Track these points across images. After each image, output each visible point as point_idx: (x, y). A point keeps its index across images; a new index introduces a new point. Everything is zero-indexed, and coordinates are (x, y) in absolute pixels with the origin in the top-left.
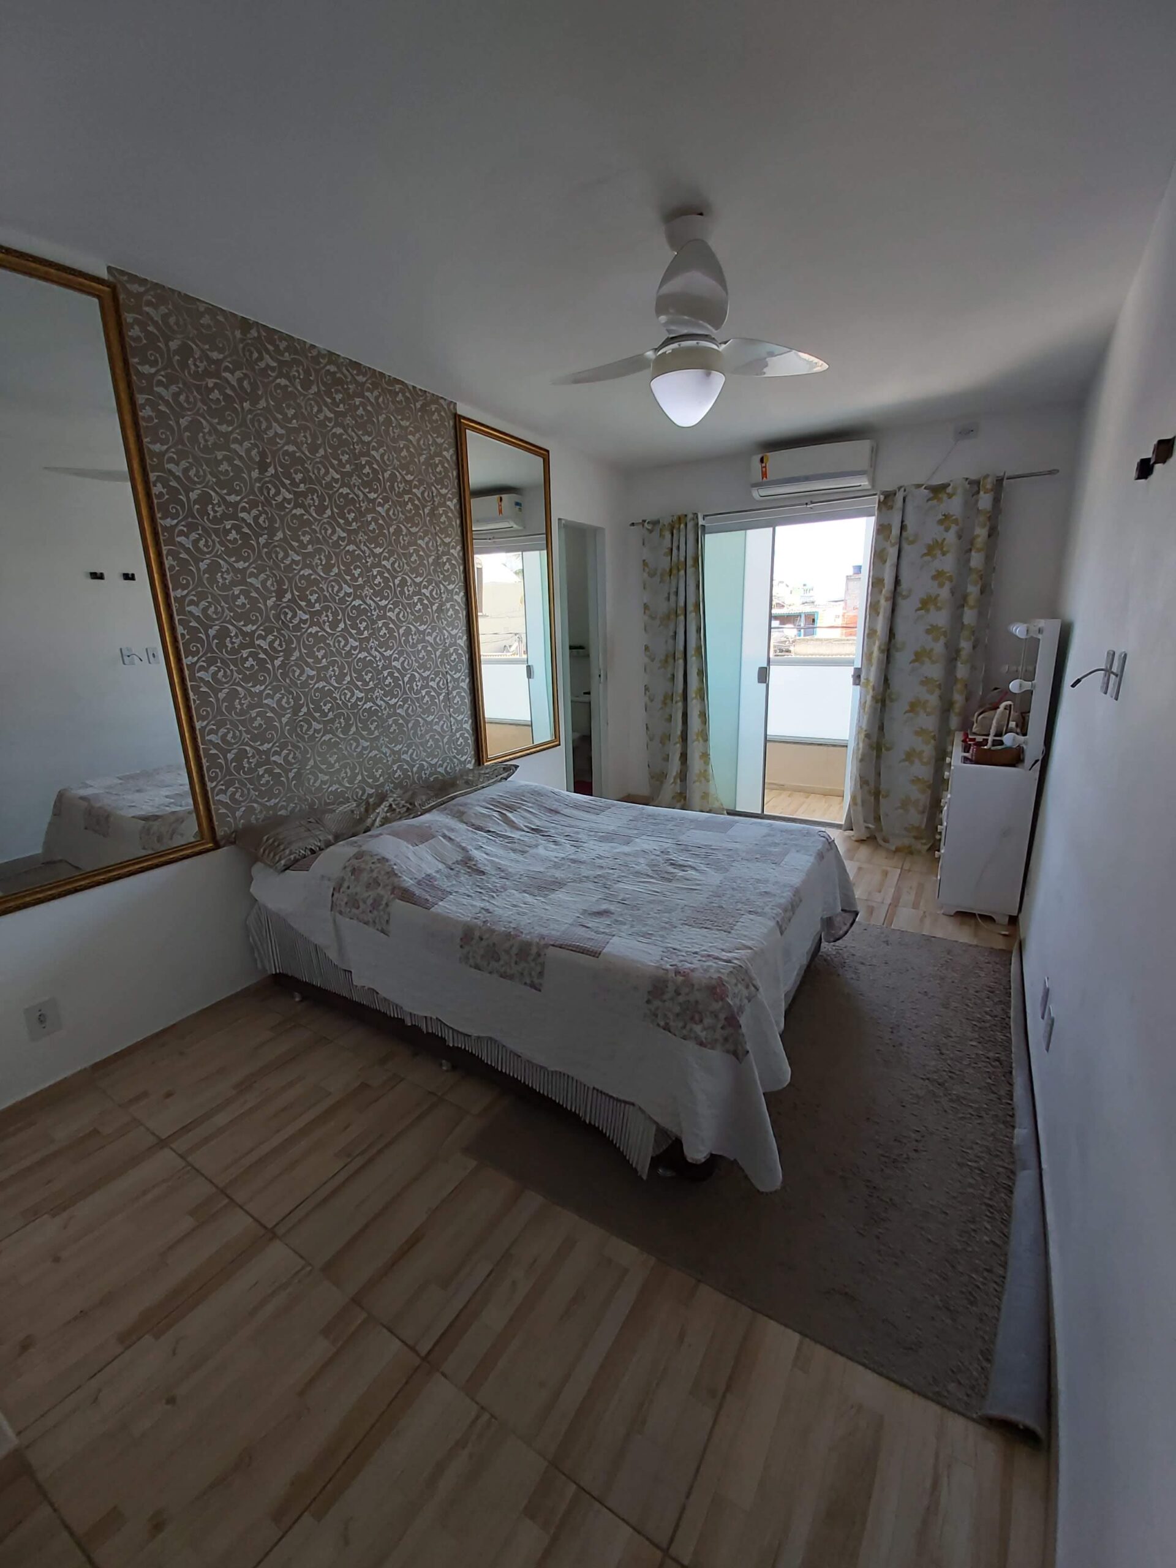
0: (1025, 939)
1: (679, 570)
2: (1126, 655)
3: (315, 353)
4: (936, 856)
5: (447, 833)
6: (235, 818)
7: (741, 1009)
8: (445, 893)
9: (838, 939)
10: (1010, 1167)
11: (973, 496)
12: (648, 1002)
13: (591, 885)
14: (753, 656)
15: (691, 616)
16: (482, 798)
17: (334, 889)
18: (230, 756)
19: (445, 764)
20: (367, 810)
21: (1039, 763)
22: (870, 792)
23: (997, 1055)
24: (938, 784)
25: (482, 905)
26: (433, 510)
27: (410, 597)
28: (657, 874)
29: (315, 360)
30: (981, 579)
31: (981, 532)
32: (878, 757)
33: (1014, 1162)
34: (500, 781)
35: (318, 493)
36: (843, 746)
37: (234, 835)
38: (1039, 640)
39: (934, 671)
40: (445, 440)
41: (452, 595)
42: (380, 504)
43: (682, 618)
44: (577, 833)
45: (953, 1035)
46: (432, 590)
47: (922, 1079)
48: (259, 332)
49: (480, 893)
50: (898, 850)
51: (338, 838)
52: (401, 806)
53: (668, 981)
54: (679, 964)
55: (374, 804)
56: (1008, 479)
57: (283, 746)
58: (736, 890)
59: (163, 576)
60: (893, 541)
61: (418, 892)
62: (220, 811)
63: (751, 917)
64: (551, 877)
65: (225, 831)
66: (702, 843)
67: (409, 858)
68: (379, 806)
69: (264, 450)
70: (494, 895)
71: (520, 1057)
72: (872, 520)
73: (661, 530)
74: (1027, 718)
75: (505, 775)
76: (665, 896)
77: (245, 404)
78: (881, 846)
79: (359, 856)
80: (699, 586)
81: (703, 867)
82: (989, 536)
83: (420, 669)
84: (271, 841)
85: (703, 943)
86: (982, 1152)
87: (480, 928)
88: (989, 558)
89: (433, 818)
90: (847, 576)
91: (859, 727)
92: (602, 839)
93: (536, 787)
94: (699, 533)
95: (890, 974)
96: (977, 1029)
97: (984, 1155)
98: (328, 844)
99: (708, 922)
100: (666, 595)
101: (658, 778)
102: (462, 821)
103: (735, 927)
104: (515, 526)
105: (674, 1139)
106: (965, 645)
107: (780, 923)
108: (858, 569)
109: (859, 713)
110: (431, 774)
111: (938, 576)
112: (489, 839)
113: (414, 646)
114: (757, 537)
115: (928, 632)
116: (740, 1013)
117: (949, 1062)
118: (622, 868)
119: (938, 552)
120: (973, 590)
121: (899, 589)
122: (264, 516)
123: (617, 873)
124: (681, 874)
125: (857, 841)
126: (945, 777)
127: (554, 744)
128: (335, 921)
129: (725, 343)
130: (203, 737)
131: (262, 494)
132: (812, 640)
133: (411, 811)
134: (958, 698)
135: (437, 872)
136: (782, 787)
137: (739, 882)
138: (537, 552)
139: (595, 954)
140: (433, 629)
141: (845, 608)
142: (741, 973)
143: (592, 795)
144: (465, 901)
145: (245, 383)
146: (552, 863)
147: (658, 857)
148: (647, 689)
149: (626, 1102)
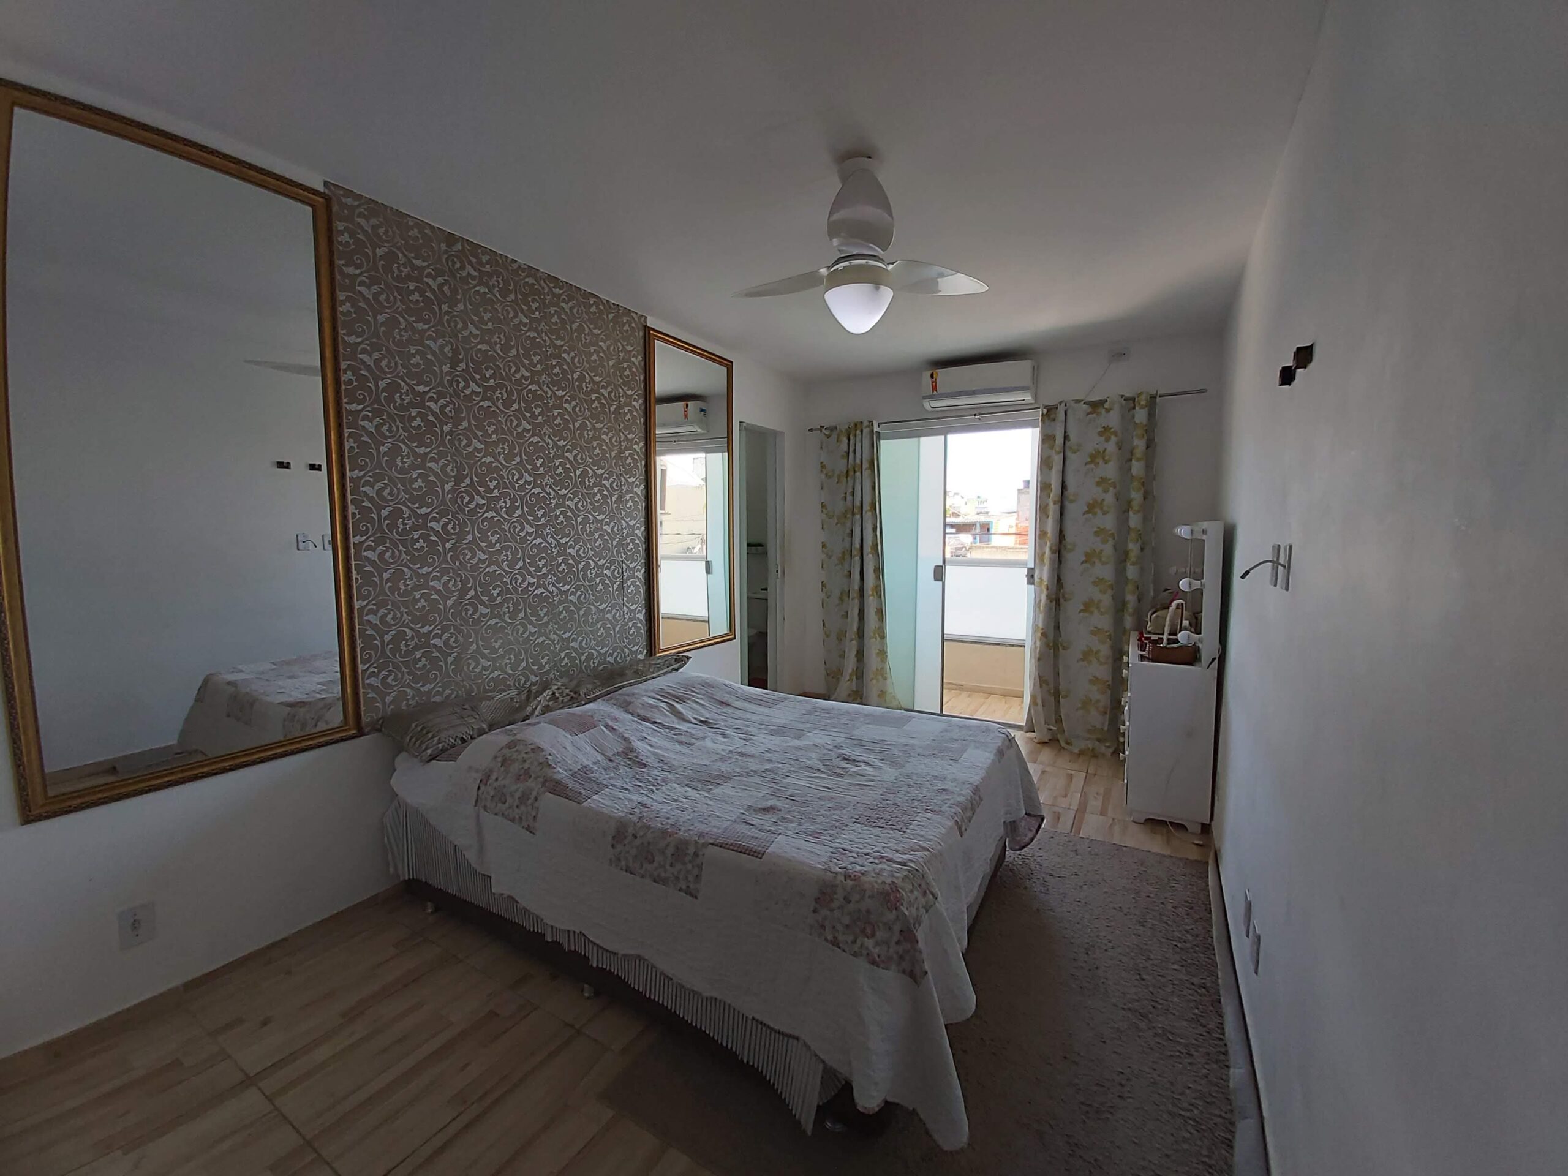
0: (1220, 850)
1: (855, 472)
2: (1291, 547)
3: (515, 266)
4: (1121, 759)
5: (611, 723)
6: (384, 703)
7: (918, 921)
8: (601, 786)
9: (1024, 847)
10: (1228, 1116)
11: (1129, 411)
12: (815, 911)
13: (758, 780)
14: (928, 557)
15: (868, 515)
16: (652, 688)
17: (481, 781)
18: (387, 638)
19: (616, 654)
20: (528, 698)
21: (1216, 661)
22: (1049, 691)
23: (1203, 981)
24: (1117, 684)
25: (640, 800)
26: (619, 408)
27: (590, 488)
28: (829, 770)
29: (516, 272)
30: (1144, 486)
31: (1139, 444)
32: (1056, 656)
33: (1232, 1111)
34: (671, 672)
35: (507, 389)
36: (1021, 646)
37: (380, 722)
38: (1204, 540)
39: (1105, 571)
40: (634, 348)
41: (632, 488)
42: (567, 401)
43: (858, 516)
44: (747, 726)
45: (1152, 957)
46: (613, 482)
47: (1123, 1009)
48: (463, 245)
49: (640, 786)
50: (1081, 753)
51: (492, 727)
52: (565, 695)
53: (836, 886)
54: (850, 867)
55: (537, 692)
56: (1160, 396)
57: (444, 630)
58: (913, 787)
59: (341, 456)
60: (1058, 449)
61: (571, 784)
62: (369, 696)
63: (929, 815)
64: (716, 771)
65: (372, 717)
66: (877, 738)
67: (565, 748)
68: (542, 694)
69: (457, 347)
70: (654, 788)
71: (671, 979)
72: (1038, 430)
73: (838, 436)
74: (1199, 618)
75: (676, 666)
76: (836, 792)
77: (443, 306)
78: (1063, 748)
79: (511, 745)
80: (875, 486)
81: (877, 763)
82: (1148, 447)
83: (596, 558)
84: (419, 728)
85: (876, 844)
86: (1195, 1099)
87: (635, 824)
88: (1149, 467)
89: (597, 708)
90: (1019, 490)
91: (1035, 626)
92: (773, 733)
93: (707, 678)
94: (875, 438)
95: (1081, 887)
96: (1178, 950)
97: (1197, 1102)
98: (481, 733)
99: (882, 820)
100: (843, 495)
101: (834, 675)
102: (627, 712)
103: (911, 827)
104: (699, 430)
105: (843, 1082)
106: (1133, 547)
107: (960, 823)
108: (1027, 483)
109: (1035, 611)
110: (599, 664)
111: (1102, 481)
112: (654, 730)
113: (591, 534)
114: (930, 444)
115: (1096, 533)
116: (917, 925)
117: (1151, 989)
118: (793, 762)
119: (1101, 461)
120: (1136, 496)
121: (1066, 493)
122: (451, 406)
123: (787, 767)
124: (855, 769)
125: (1039, 743)
126: (1124, 676)
127: (729, 637)
128: (478, 816)
129: (893, 263)
130: (360, 617)
131: (451, 386)
132: (987, 547)
133: (575, 700)
134: (1131, 599)
135: (595, 763)
136: (960, 688)
137: (915, 778)
138: (720, 454)
139: (758, 854)
140: (612, 519)
141: (1017, 519)
142: (917, 877)
143: (766, 689)
144: (621, 795)
145: (446, 288)
146: (718, 756)
147: (829, 752)
148: (823, 585)
149: (789, 1036)
